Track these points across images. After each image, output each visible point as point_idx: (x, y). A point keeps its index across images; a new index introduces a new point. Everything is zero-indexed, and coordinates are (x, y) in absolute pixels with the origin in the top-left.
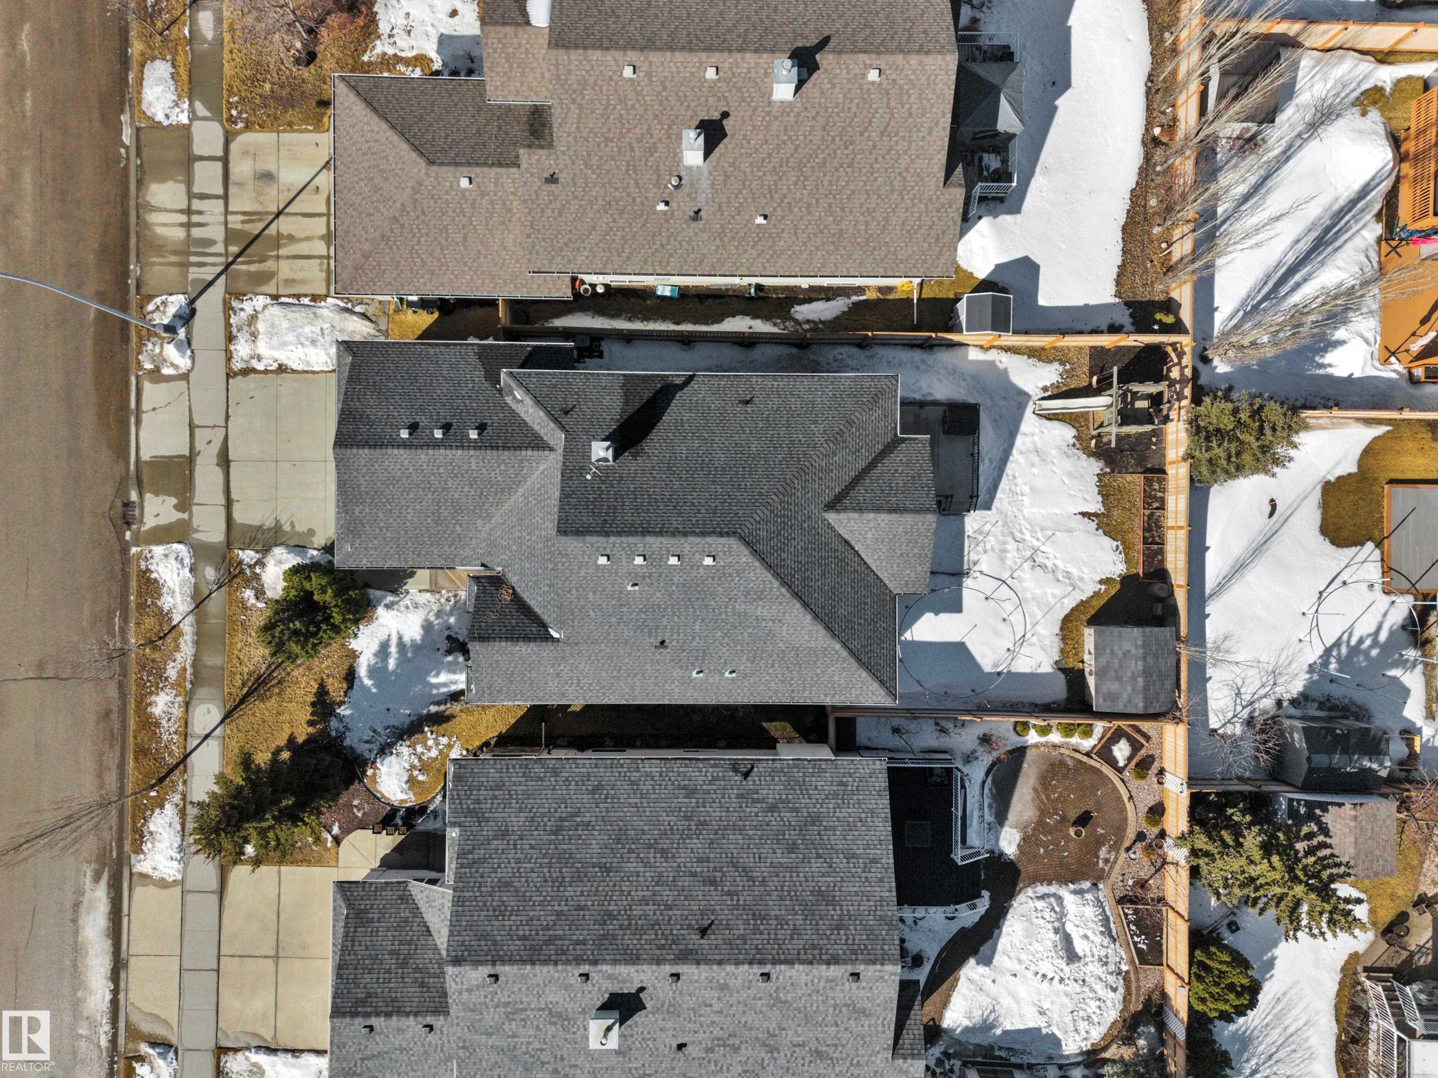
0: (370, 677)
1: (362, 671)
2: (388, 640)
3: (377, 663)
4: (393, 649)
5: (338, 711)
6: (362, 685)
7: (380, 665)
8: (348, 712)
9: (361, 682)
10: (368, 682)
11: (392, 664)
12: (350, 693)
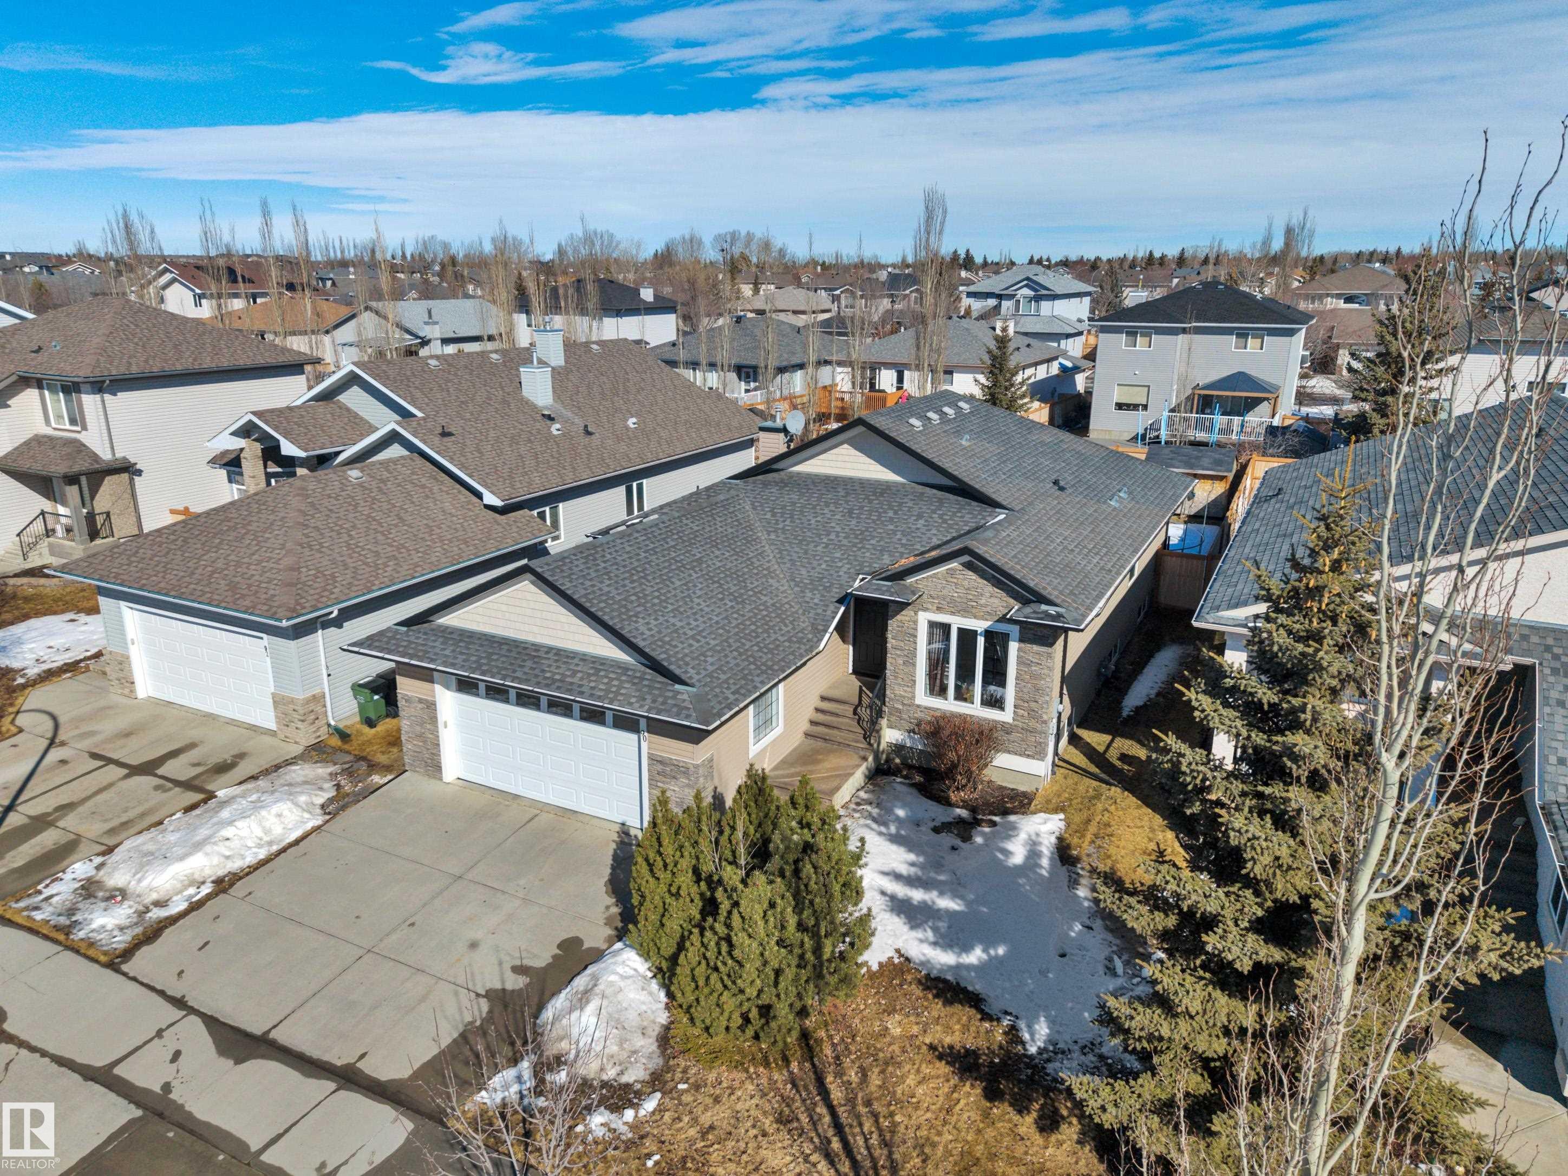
0: (966, 948)
1: (944, 958)
2: (893, 897)
3: (935, 930)
4: (917, 895)
5: (1033, 1050)
6: (981, 969)
7: (942, 925)
8: (1042, 1030)
9: (969, 967)
10: (975, 956)
11: (946, 903)
12: (994, 1007)
